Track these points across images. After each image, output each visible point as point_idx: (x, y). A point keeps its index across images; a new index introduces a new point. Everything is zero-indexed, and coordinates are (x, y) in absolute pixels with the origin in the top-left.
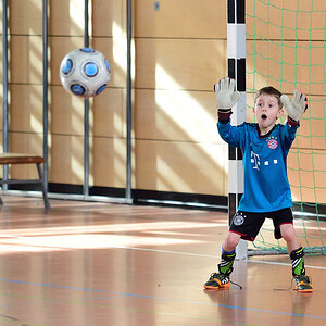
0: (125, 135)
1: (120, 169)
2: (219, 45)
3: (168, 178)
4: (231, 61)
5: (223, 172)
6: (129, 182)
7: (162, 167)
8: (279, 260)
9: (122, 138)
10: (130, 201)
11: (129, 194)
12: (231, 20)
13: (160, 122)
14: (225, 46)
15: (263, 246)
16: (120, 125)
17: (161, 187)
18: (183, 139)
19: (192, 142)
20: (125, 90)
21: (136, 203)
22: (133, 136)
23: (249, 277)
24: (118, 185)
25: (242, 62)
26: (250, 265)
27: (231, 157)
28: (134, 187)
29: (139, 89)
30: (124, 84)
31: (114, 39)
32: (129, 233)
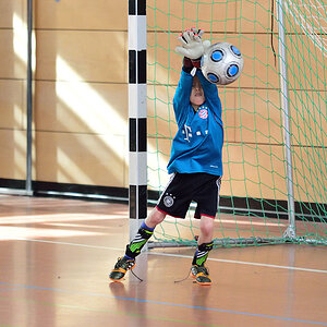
0: (25, 127)
1: (20, 161)
2: (120, 36)
3: (68, 169)
4: (132, 53)
5: (124, 164)
6: (29, 174)
7: (62, 159)
8: (180, 253)
9: (23, 130)
10: (30, 192)
11: (29, 186)
12: (132, 12)
13: (60, 114)
14: (126, 37)
15: (163, 238)
16: (20, 117)
17: (61, 179)
18: (83, 131)
19: (92, 134)
20: (26, 82)
21: (36, 195)
22: (33, 127)
23: (149, 269)
24: (18, 177)
25: (143, 54)
26: (151, 257)
27: (132, 149)
28: (34, 179)
29: (40, 81)
30: (24, 76)
31: (15, 31)
32: (29, 225)
